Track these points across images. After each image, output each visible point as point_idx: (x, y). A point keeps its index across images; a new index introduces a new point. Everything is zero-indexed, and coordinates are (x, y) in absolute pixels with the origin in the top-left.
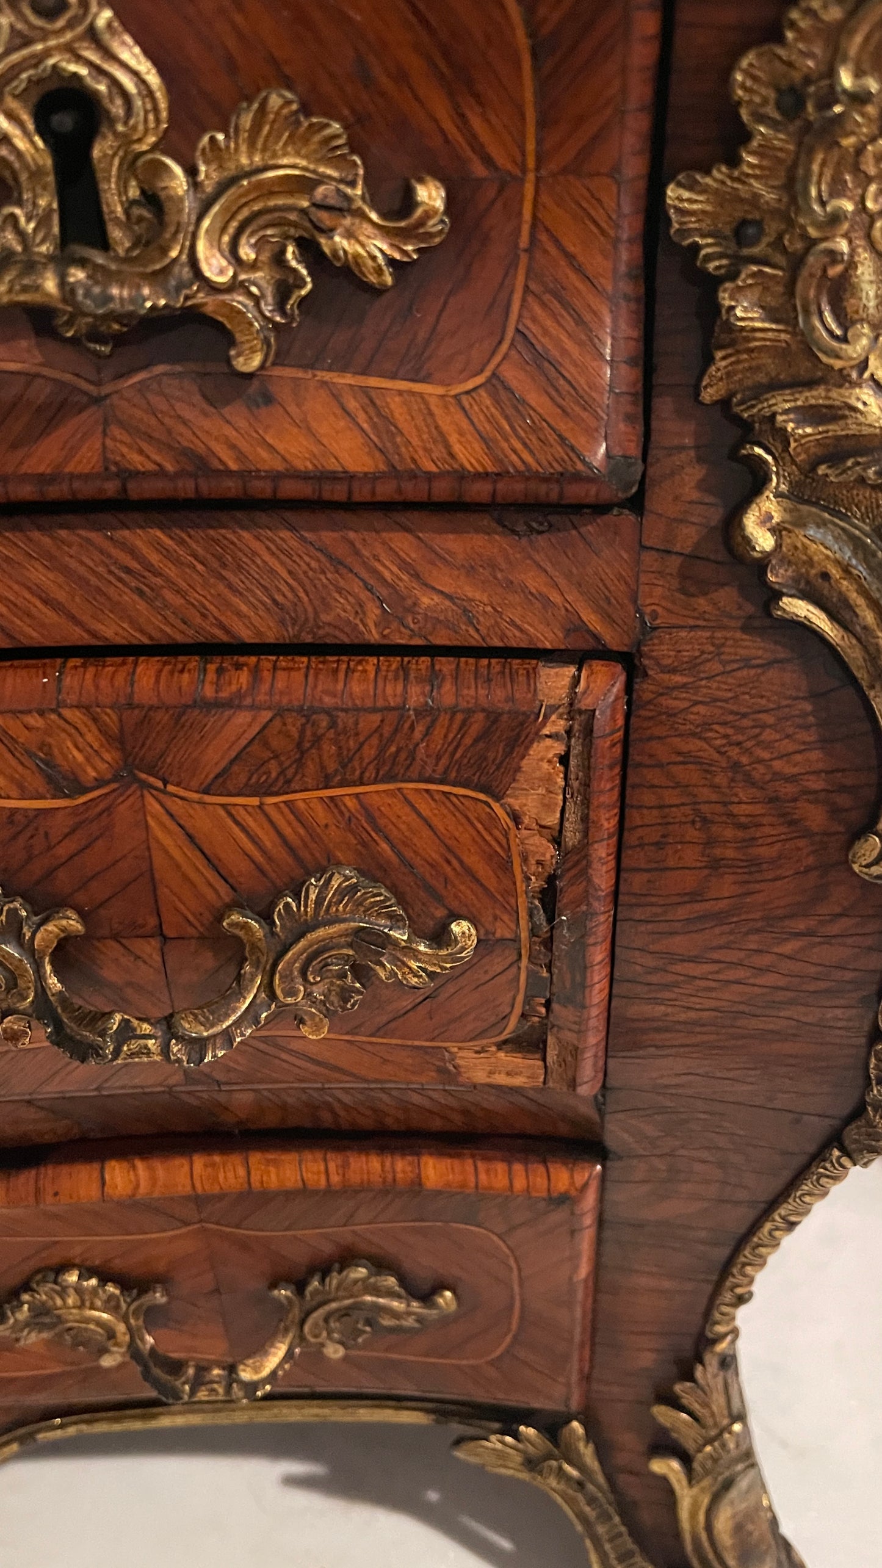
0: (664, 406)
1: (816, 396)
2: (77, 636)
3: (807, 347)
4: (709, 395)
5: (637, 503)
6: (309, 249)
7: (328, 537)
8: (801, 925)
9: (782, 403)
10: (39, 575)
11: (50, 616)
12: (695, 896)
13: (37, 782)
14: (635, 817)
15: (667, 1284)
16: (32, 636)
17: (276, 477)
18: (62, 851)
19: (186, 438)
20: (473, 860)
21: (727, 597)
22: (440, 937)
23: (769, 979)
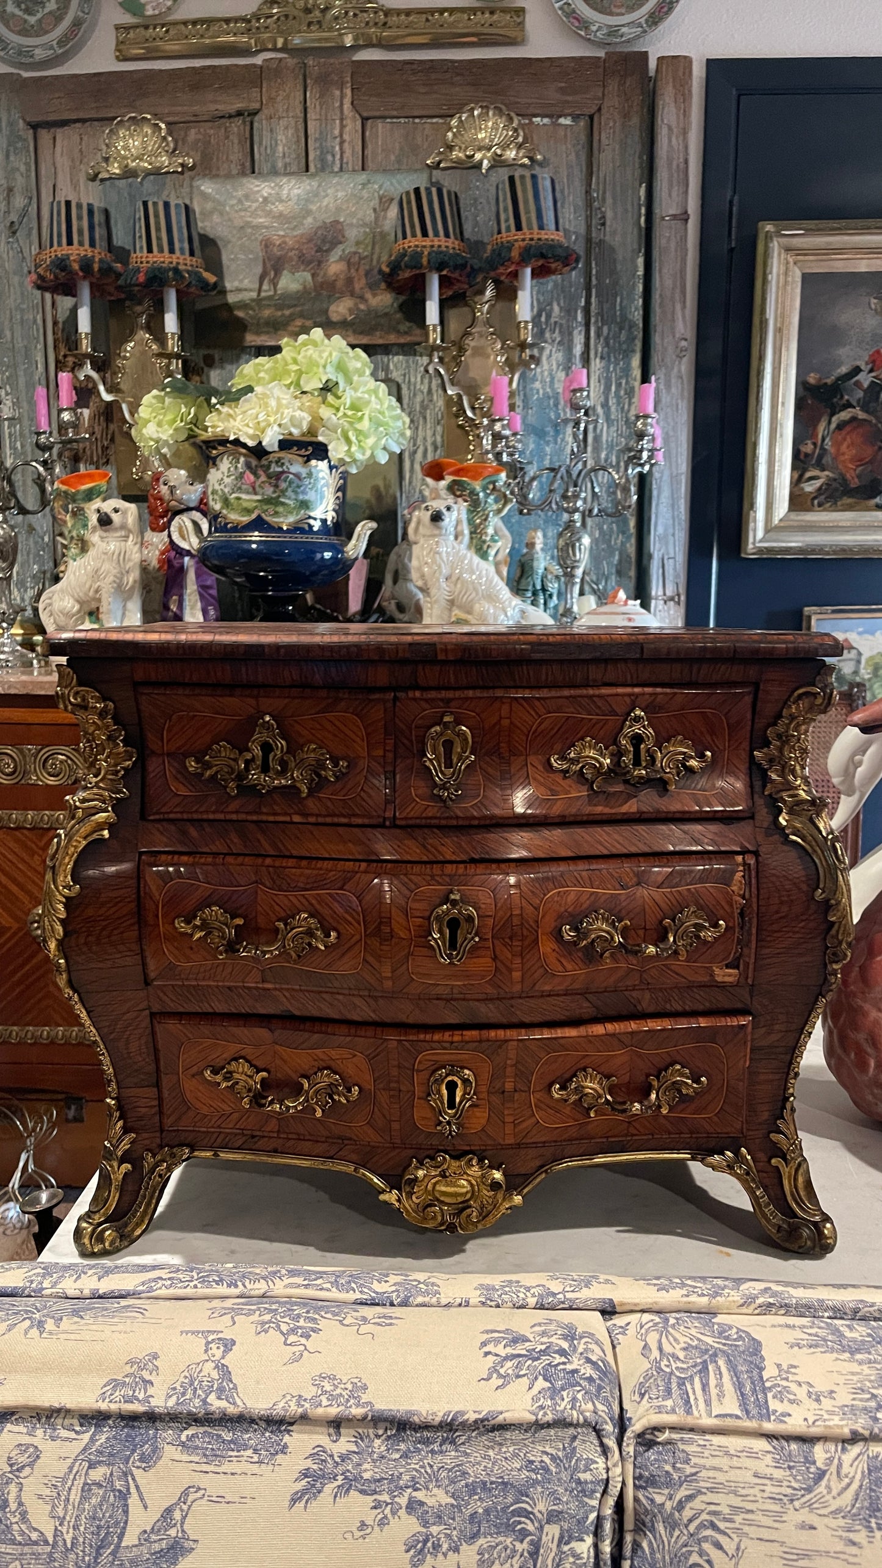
0: (756, 796)
1: (791, 792)
2: (625, 851)
3: (788, 782)
4: (766, 793)
5: (752, 817)
6: (684, 765)
7: (683, 827)
8: (804, 917)
9: (784, 794)
10: (616, 836)
11: (619, 846)
12: (777, 912)
13: (618, 886)
14: (762, 891)
15: (771, 1077)
16: (614, 851)
17: (674, 813)
18: (624, 904)
19: (655, 804)
20: (723, 904)
21: (777, 837)
22: (716, 925)
23: (797, 936)
